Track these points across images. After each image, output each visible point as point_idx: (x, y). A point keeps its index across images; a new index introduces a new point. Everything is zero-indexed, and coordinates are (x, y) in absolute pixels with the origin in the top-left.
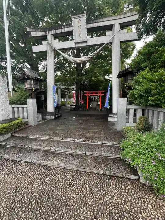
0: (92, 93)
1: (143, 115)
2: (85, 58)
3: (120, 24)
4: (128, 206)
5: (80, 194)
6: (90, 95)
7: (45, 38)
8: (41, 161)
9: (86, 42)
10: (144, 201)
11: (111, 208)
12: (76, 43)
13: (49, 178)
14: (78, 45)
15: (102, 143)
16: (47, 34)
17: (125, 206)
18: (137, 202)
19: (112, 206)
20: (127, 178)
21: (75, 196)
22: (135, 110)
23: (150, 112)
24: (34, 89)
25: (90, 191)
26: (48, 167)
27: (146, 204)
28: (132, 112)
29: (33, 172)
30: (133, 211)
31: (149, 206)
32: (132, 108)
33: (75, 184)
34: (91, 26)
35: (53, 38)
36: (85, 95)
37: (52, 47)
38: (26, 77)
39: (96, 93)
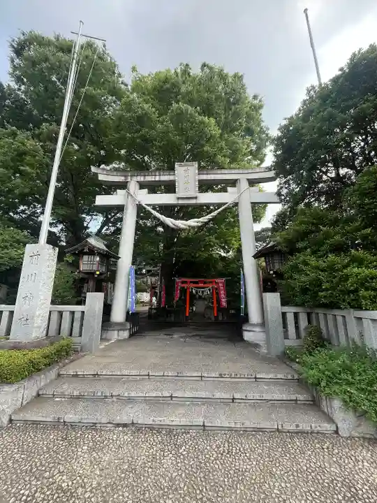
0: (197, 283)
1: (309, 321)
2: (195, 222)
3: (248, 179)
4: (336, 468)
5: (255, 463)
6: (192, 285)
7: (123, 186)
8: (155, 419)
9: (196, 198)
10: (356, 459)
11: (313, 474)
12: (178, 198)
13: (184, 448)
14: (181, 202)
15: (256, 378)
16: (129, 180)
17: (332, 469)
18: (346, 462)
19: (313, 472)
20: (318, 433)
21: (248, 467)
22: (296, 315)
23: (321, 317)
24: (98, 273)
25: (270, 458)
26: (170, 431)
27: (360, 463)
28: (290, 318)
29: (147, 441)
30: (347, 473)
31: (366, 464)
32: (290, 311)
33: (238, 451)
34: (204, 177)
35: (138, 187)
37: (135, 200)
38: (86, 250)
39: (205, 283)
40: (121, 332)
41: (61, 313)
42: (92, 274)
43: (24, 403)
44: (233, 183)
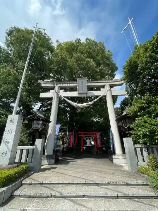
0: (86, 134)
2: (87, 104)
3: (110, 85)
6: (84, 136)
7: (53, 88)
9: (87, 93)
12: (79, 94)
15: (127, 184)
16: (55, 86)
22: (141, 149)
24: (41, 129)
34: (89, 84)
35: (59, 88)
36: (79, 136)
37: (58, 95)
38: (36, 118)
39: (90, 134)
40: (51, 160)
41: (22, 150)
42: (38, 129)
43: (4, 200)
44: (103, 87)
